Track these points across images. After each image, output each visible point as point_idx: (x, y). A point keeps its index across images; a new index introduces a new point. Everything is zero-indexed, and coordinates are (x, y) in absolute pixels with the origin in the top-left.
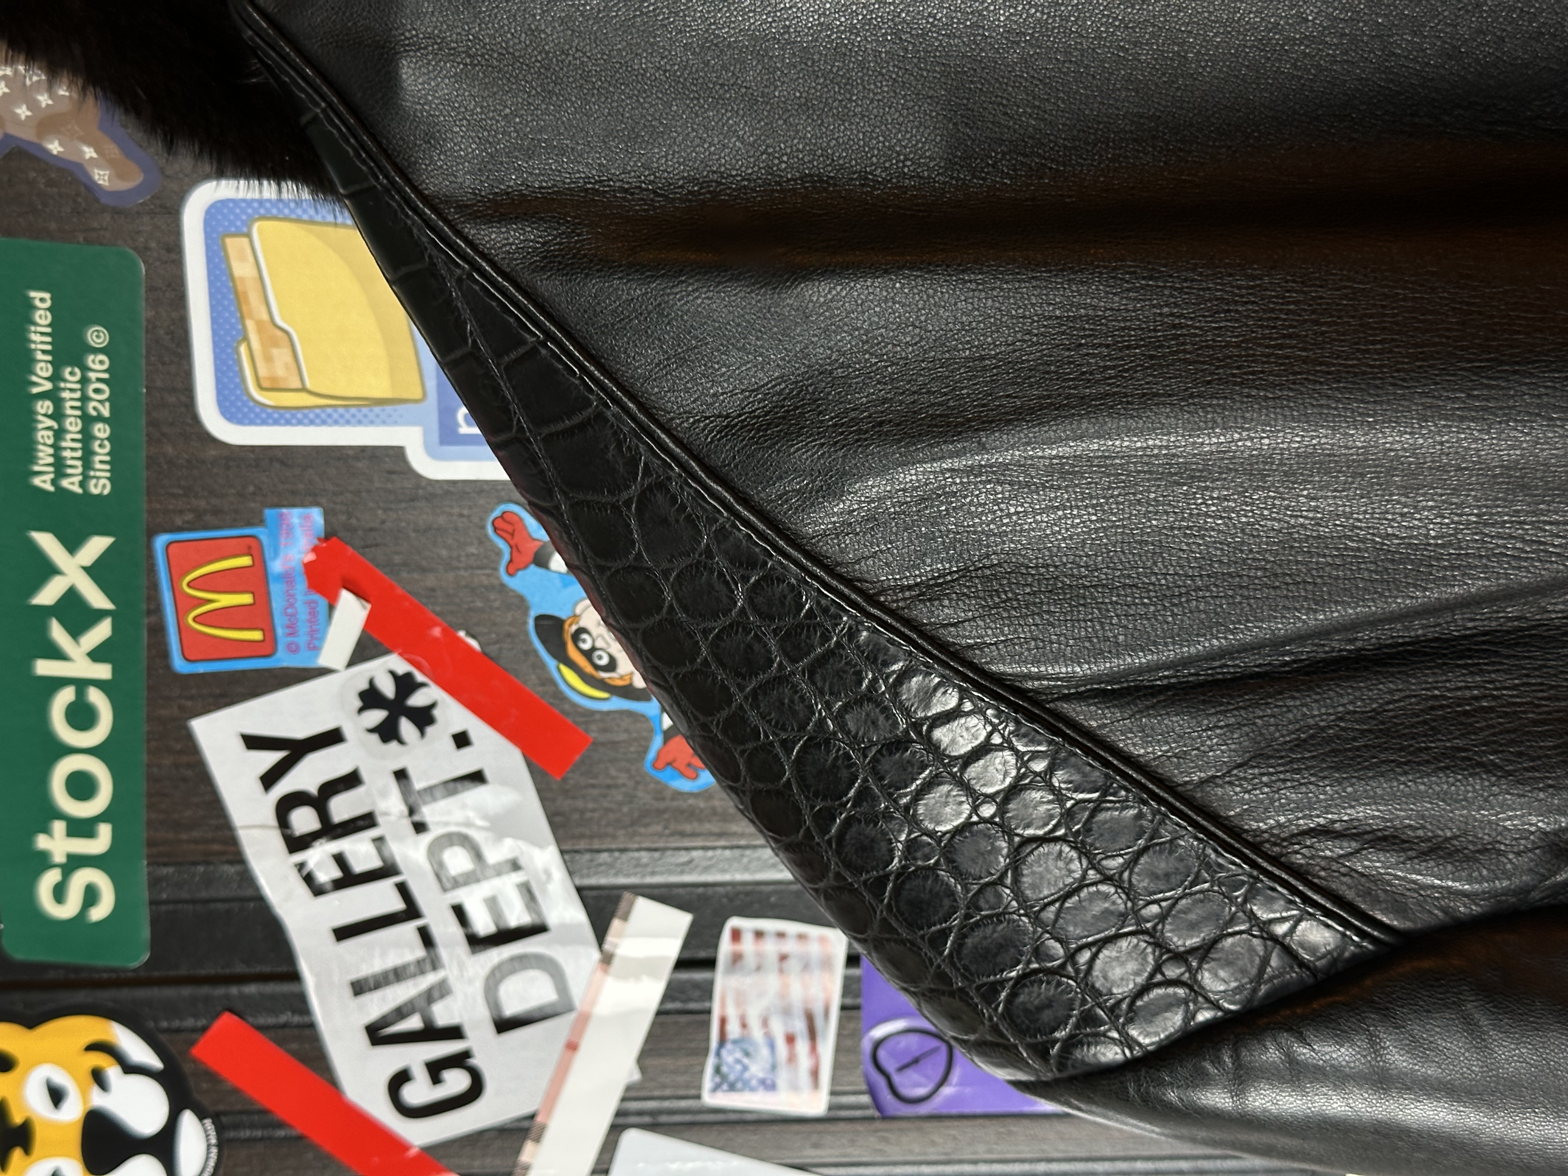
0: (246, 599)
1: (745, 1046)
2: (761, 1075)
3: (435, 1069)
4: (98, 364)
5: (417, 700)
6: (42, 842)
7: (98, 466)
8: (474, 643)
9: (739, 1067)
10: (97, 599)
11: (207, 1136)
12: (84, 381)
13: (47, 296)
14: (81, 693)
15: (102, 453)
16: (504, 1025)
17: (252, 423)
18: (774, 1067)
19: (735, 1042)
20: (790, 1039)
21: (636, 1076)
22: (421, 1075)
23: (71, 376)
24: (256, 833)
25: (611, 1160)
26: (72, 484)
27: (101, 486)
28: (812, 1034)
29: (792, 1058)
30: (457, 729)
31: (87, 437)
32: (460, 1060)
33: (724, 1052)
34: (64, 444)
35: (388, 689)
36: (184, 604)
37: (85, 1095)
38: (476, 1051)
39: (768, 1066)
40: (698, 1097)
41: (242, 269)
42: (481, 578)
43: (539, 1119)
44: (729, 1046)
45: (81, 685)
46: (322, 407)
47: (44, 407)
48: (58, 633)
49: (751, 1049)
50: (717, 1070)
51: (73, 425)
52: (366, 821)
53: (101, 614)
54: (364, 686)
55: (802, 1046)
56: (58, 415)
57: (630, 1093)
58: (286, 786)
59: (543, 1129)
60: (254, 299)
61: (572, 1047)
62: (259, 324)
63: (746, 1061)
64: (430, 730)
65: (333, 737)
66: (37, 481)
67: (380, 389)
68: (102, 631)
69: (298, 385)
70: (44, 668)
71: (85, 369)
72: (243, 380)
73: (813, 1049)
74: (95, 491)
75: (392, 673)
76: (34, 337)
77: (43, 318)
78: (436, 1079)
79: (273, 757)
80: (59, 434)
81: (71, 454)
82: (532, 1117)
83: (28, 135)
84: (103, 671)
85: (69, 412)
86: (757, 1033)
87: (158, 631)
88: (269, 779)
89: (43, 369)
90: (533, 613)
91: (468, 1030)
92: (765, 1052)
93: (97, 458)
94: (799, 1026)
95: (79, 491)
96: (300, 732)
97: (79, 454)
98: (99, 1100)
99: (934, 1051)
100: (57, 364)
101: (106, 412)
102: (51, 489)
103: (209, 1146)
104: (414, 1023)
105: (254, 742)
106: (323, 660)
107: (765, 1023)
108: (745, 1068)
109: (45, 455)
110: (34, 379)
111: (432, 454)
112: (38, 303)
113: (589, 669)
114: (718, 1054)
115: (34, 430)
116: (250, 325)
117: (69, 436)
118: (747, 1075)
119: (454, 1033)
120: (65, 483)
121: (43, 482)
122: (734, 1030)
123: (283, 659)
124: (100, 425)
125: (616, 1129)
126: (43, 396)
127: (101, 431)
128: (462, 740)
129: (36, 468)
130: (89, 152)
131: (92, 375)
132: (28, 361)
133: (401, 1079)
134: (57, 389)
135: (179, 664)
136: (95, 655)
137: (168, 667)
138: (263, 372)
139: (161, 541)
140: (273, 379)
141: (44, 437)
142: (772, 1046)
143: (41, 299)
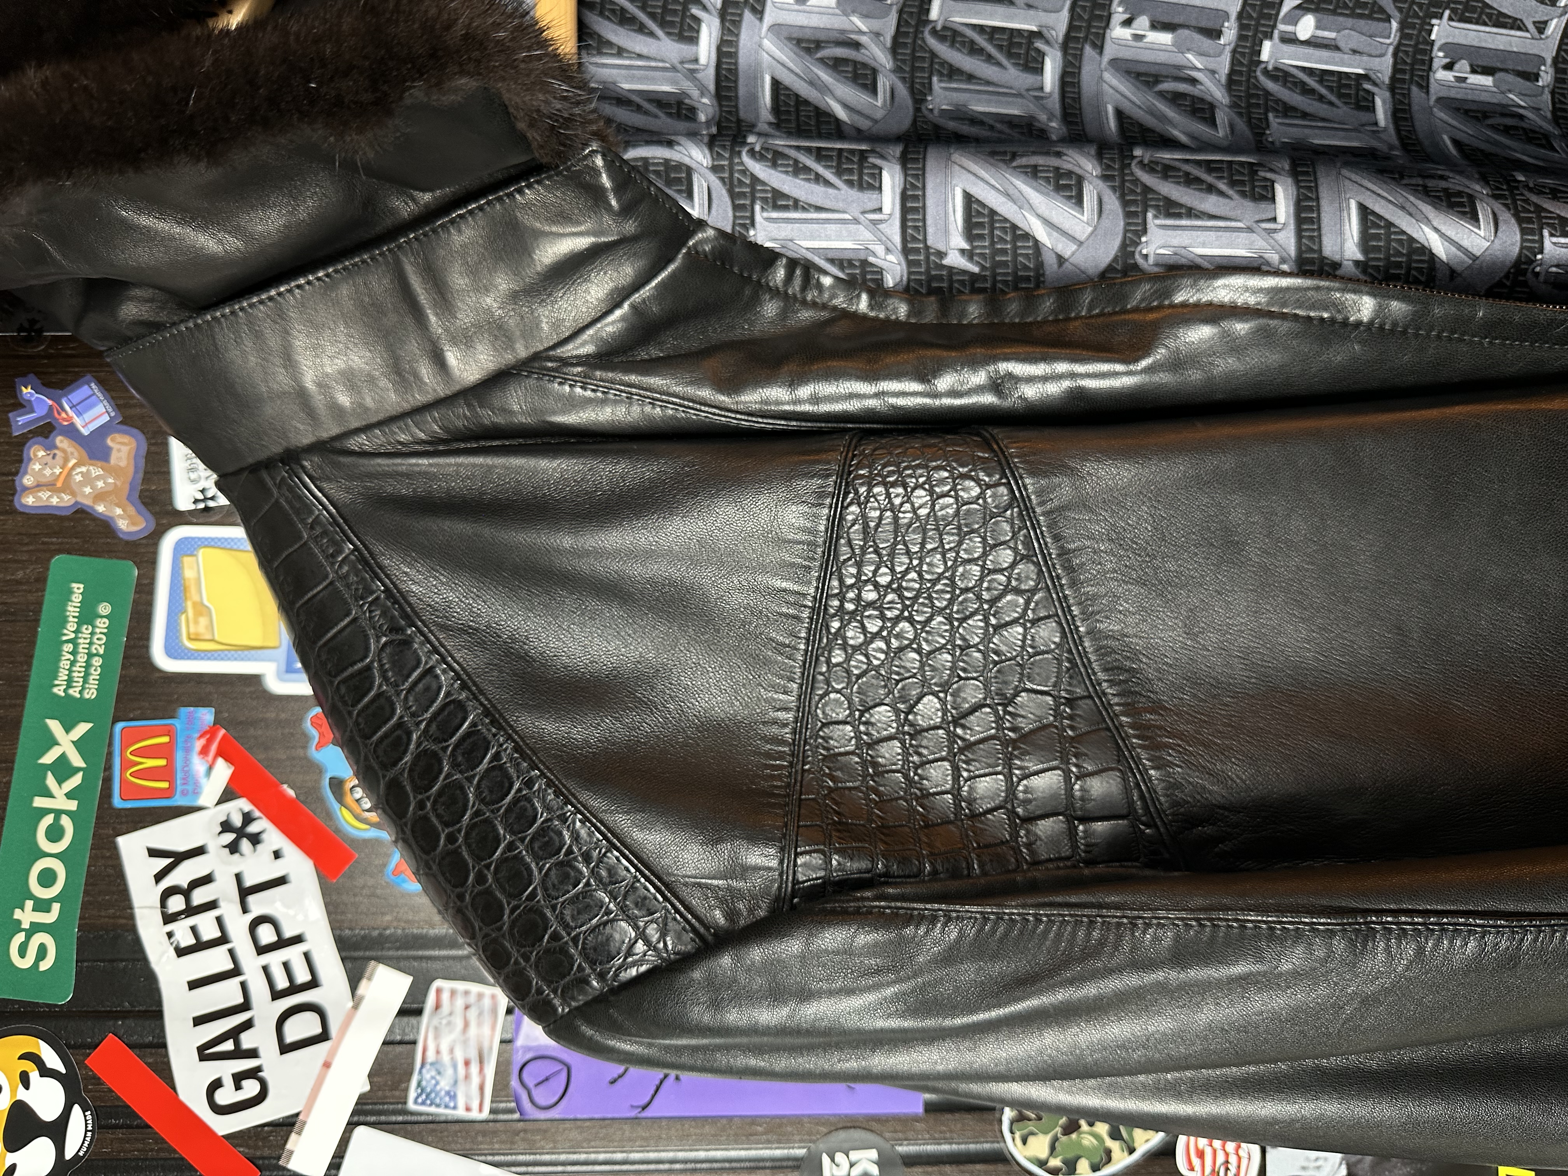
0: (162, 762)
1: (438, 1066)
2: (447, 1088)
3: (238, 1079)
4: (102, 624)
5: (253, 828)
6: (18, 914)
7: (91, 682)
8: (291, 793)
9: (433, 1082)
10: (77, 760)
11: (86, 1124)
12: (92, 634)
13: (82, 586)
14: (57, 819)
15: (95, 674)
16: (285, 1048)
17: (182, 658)
18: (456, 1082)
19: (432, 1064)
20: (467, 1063)
21: (367, 1088)
22: (228, 1082)
23: (86, 630)
24: (145, 911)
25: (345, 1151)
26: (74, 692)
27: (91, 694)
28: (481, 1062)
29: (467, 1077)
30: (275, 847)
31: (88, 665)
32: (253, 1073)
33: (424, 1071)
34: (74, 669)
35: (237, 821)
36: (126, 764)
37: (14, 1091)
38: (265, 1068)
39: (452, 1082)
40: (405, 1103)
41: (189, 573)
42: (300, 752)
43: (301, 1117)
44: (428, 1066)
45: (58, 813)
46: (222, 650)
47: (69, 647)
48: (51, 781)
49: (442, 1070)
50: (419, 1084)
51: (82, 658)
52: (212, 905)
53: (78, 770)
54: (224, 819)
55: (474, 1069)
56: (74, 653)
57: (362, 1100)
58: (168, 882)
59: (304, 1123)
60: (193, 590)
61: (327, 1065)
62: (195, 604)
63: (438, 1077)
64: (259, 847)
65: (200, 851)
66: (55, 690)
67: (255, 641)
68: (76, 780)
69: (208, 637)
70: (39, 802)
71: (94, 627)
72: (181, 635)
73: (481, 1070)
74: (87, 696)
75: (241, 810)
76: (70, 608)
77: (77, 598)
78: (238, 1087)
79: (165, 862)
80: (73, 663)
81: (78, 676)
82: (297, 1115)
83: (87, 502)
84: (73, 805)
85: (81, 650)
86: (446, 1058)
87: (107, 781)
88: (159, 877)
89: (72, 626)
90: (329, 775)
91: (262, 1052)
92: (450, 1071)
93: (92, 677)
94: (473, 1055)
95: (78, 696)
96: (182, 848)
97: (82, 674)
98: (22, 1094)
99: (559, 1072)
100: (79, 624)
101: (101, 651)
102: (63, 694)
103: (86, 1131)
104: (228, 1046)
105: (154, 853)
106: (201, 802)
107: (451, 1051)
108: (437, 1083)
109: (63, 675)
110: (65, 631)
111: (281, 679)
112: (75, 590)
113: (358, 810)
114: (420, 1072)
115: (60, 660)
116: (189, 604)
117: (78, 664)
118: (438, 1088)
119: (253, 1053)
120: (71, 691)
121: (59, 691)
122: (431, 1056)
123: (179, 801)
124: (97, 658)
125: (351, 1125)
126: (68, 641)
127: (97, 662)
128: (277, 855)
129: (56, 682)
130: (119, 511)
131: (98, 630)
132: (64, 621)
133: (217, 1084)
134: (76, 638)
135: (118, 802)
136: (69, 796)
137: (110, 803)
138: (192, 630)
139: (120, 726)
140: (197, 634)
141: (65, 664)
142: (455, 1067)
143: (78, 588)
